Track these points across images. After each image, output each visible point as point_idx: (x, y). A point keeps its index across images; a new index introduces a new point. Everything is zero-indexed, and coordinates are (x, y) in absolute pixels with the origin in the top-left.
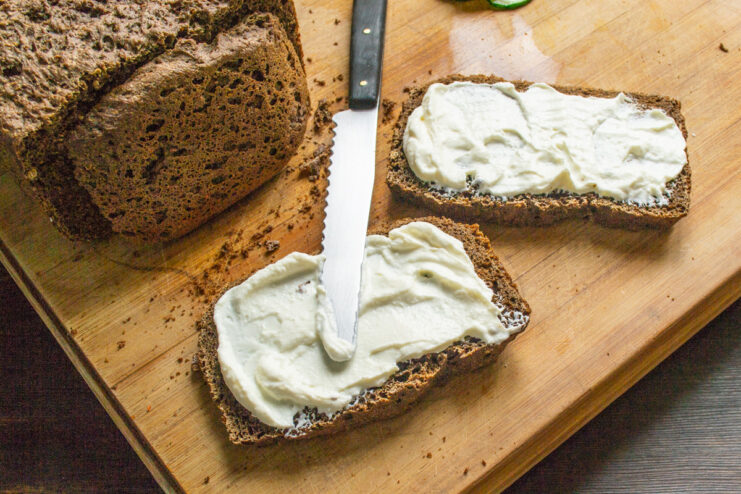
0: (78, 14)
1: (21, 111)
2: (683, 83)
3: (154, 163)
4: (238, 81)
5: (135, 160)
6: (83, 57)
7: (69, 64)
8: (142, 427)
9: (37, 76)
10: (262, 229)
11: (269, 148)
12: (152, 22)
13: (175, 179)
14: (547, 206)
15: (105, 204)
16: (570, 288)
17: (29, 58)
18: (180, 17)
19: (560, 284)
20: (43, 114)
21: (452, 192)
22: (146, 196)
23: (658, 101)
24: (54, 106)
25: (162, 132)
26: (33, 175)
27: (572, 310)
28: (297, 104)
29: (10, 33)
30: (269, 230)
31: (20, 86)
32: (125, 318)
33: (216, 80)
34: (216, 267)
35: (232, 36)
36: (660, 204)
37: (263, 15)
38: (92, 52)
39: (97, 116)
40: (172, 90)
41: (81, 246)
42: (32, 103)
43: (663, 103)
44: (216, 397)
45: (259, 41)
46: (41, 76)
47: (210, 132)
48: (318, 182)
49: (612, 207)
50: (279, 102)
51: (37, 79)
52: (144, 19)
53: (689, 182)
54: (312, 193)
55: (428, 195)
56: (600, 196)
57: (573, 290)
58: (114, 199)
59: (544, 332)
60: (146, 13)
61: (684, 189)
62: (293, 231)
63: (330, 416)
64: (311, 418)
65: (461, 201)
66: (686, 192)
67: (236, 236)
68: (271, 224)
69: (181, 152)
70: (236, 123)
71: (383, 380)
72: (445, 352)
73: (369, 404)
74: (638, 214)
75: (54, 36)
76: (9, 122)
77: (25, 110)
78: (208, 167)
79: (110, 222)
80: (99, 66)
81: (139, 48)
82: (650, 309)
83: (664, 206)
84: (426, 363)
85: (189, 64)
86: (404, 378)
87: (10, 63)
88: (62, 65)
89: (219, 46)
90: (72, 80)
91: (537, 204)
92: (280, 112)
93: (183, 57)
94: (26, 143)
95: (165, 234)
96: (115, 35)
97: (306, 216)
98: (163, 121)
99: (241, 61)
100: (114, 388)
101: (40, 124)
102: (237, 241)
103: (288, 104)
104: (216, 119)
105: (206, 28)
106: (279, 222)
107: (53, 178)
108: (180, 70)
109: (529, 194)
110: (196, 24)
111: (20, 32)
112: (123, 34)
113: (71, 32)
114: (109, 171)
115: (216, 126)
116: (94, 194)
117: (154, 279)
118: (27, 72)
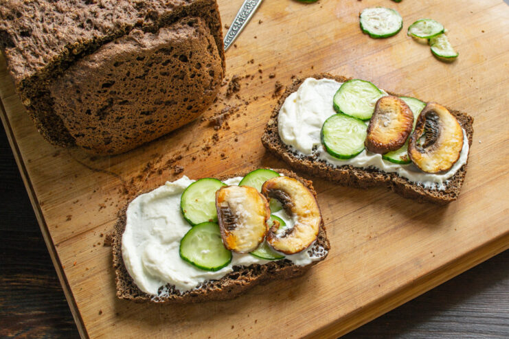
0: (78, 1)
1: (25, 62)
2: (483, 103)
3: (106, 107)
4: (169, 61)
5: (93, 104)
6: (70, 32)
7: (60, 36)
8: (68, 275)
9: (40, 40)
10: (175, 156)
11: (187, 106)
12: (120, 14)
13: (119, 119)
14: (362, 177)
15: (72, 128)
16: (366, 235)
17: (38, 27)
18: (140, 13)
19: (360, 231)
20: (37, 67)
21: (302, 155)
22: (98, 127)
23: (458, 115)
24: (45, 62)
25: (113, 88)
26: (28, 102)
27: (363, 250)
28: (211, 78)
29: (30, 8)
30: (180, 158)
31: (28, 45)
32: (75, 200)
33: (153, 59)
34: (140, 177)
35: (170, 30)
36: (440, 189)
37: (193, 19)
38: (77, 30)
39: (72, 74)
40: (122, 63)
41: (58, 148)
42: (33, 57)
43: (462, 117)
44: (115, 265)
45: (187, 36)
46: (42, 41)
47: (146, 91)
48: (219, 131)
49: (406, 185)
51: (39, 42)
52: (116, 11)
53: (464, 177)
54: (214, 138)
55: (286, 155)
56: (400, 176)
57: (367, 236)
58: (78, 126)
59: (341, 262)
60: (118, 8)
61: (458, 181)
62: (195, 162)
63: (182, 293)
64: (170, 292)
65: (306, 163)
66: (459, 184)
67: (158, 159)
68: (182, 154)
69: (125, 102)
70: (164, 88)
71: (221, 277)
72: (266, 265)
73: (208, 290)
74: (422, 193)
75: (57, 14)
76: (15, 68)
77: (27, 61)
78: (142, 113)
79: (75, 140)
80: (79, 41)
81: (107, 31)
82: (417, 259)
83: (442, 191)
84: (252, 270)
85: (136, 47)
86: (235, 277)
87: (25, 28)
88: (56, 35)
89: (159, 36)
90: (60, 46)
91: (356, 174)
92: (197, 83)
93: (133, 42)
94: (24, 83)
95: (109, 151)
96: (95, 19)
97: (206, 153)
98: (114, 82)
99: (172, 48)
100: (57, 245)
101: (34, 72)
102: (158, 162)
103: (203, 78)
104: (151, 84)
105: (155, 23)
106: (188, 154)
107: (42, 106)
108: (129, 51)
109: (352, 166)
110: (149, 19)
111: (36, 8)
112: (99, 20)
113: (68, 13)
114: (75, 109)
115: (150, 88)
116: (65, 121)
117: (100, 177)
118: (34, 36)
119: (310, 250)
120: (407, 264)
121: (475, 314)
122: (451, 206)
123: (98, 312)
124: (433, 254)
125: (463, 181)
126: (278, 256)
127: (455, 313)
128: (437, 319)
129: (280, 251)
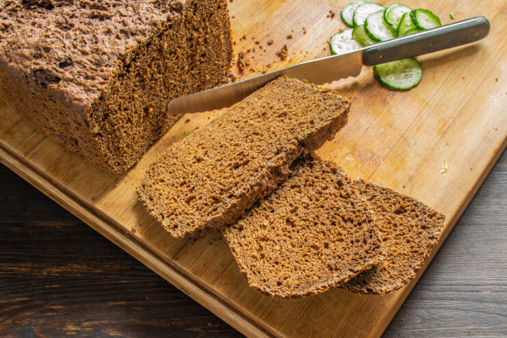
0: (91, 20)
1: (82, 88)
6: (114, 45)
7: (106, 51)
9: (85, 63)
12: (148, 16)
17: (74, 53)
18: (161, 10)
20: (100, 86)
24: (105, 80)
26: (96, 129)
29: (54, 39)
31: (76, 72)
42: (89, 81)
46: (89, 63)
51: (86, 65)
52: (141, 15)
60: (141, 11)
75: (85, 36)
76: (77, 96)
77: (85, 86)
81: (146, 33)
87: (62, 59)
88: (100, 53)
90: (112, 61)
94: (93, 107)
96: (127, 27)
101: (99, 93)
110: (174, 12)
111: (61, 38)
112: (132, 26)
113: (96, 31)
118: (77, 62)
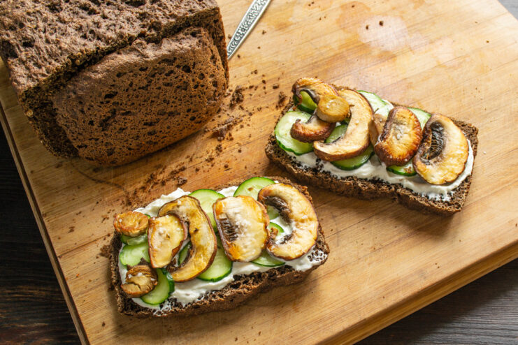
0: (80, 11)
1: (27, 72)
2: (487, 114)
3: (109, 118)
4: (172, 72)
5: (95, 115)
6: (73, 43)
7: (63, 46)
8: (71, 287)
9: (42, 51)
10: (179, 167)
11: (190, 116)
12: (123, 25)
13: (122, 130)
14: (366, 188)
15: (75, 139)
16: (370, 246)
17: (40, 37)
18: (143, 23)
19: (364, 242)
20: (40, 77)
21: (306, 167)
22: (101, 138)
23: (463, 126)
24: (48, 72)
25: (116, 99)
26: (30, 113)
27: (368, 261)
28: (214, 88)
29: (33, 18)
30: (183, 169)
31: (30, 55)
32: (78, 211)
33: (156, 69)
34: (143, 188)
35: (173, 40)
36: (444, 200)
37: (196, 29)
38: (79, 40)
39: (74, 85)
40: (125, 73)
41: (61, 159)
42: (36, 68)
43: (466, 128)
45: (190, 46)
46: (45, 51)
47: (149, 102)
48: (223, 142)
49: (411, 196)
50: (200, 87)
52: (119, 22)
53: (469, 188)
54: (217, 149)
55: (290, 166)
56: (404, 187)
57: (372, 248)
58: (80, 137)
59: (345, 273)
60: (121, 18)
61: (463, 193)
62: (199, 173)
63: (184, 305)
64: (172, 305)
65: (309, 174)
66: (464, 195)
67: (161, 170)
68: (185, 165)
69: (128, 113)
70: (167, 99)
71: (222, 287)
73: (211, 301)
74: (427, 205)
75: (60, 24)
76: (18, 79)
77: (30, 72)
78: (145, 124)
79: (78, 151)
80: (82, 52)
81: (110, 41)
82: (421, 271)
83: (446, 202)
84: (253, 278)
85: (139, 58)
86: (236, 286)
87: (28, 39)
89: (162, 47)
90: (63, 57)
91: (360, 185)
92: (200, 93)
93: (135, 53)
94: (26, 94)
95: (113, 162)
96: (98, 30)
97: (209, 164)
98: (117, 93)
99: (175, 59)
100: (60, 257)
101: (37, 83)
102: (161, 173)
103: (206, 89)
104: (154, 95)
105: (158, 33)
106: (191, 165)
107: (44, 117)
108: (132, 61)
109: (356, 177)
110: (152, 30)
111: (39, 19)
112: (102, 30)
113: (70, 24)
114: (78, 120)
115: (153, 99)
116: (68, 132)
117: (103, 189)
118: (36, 46)
119: (310, 254)
120: (411, 275)
121: (480, 326)
122: (456, 217)
123: (101, 324)
124: (437, 266)
125: (467, 192)
126: (278, 263)
127: (460, 325)
128: (441, 330)
129: (280, 257)
